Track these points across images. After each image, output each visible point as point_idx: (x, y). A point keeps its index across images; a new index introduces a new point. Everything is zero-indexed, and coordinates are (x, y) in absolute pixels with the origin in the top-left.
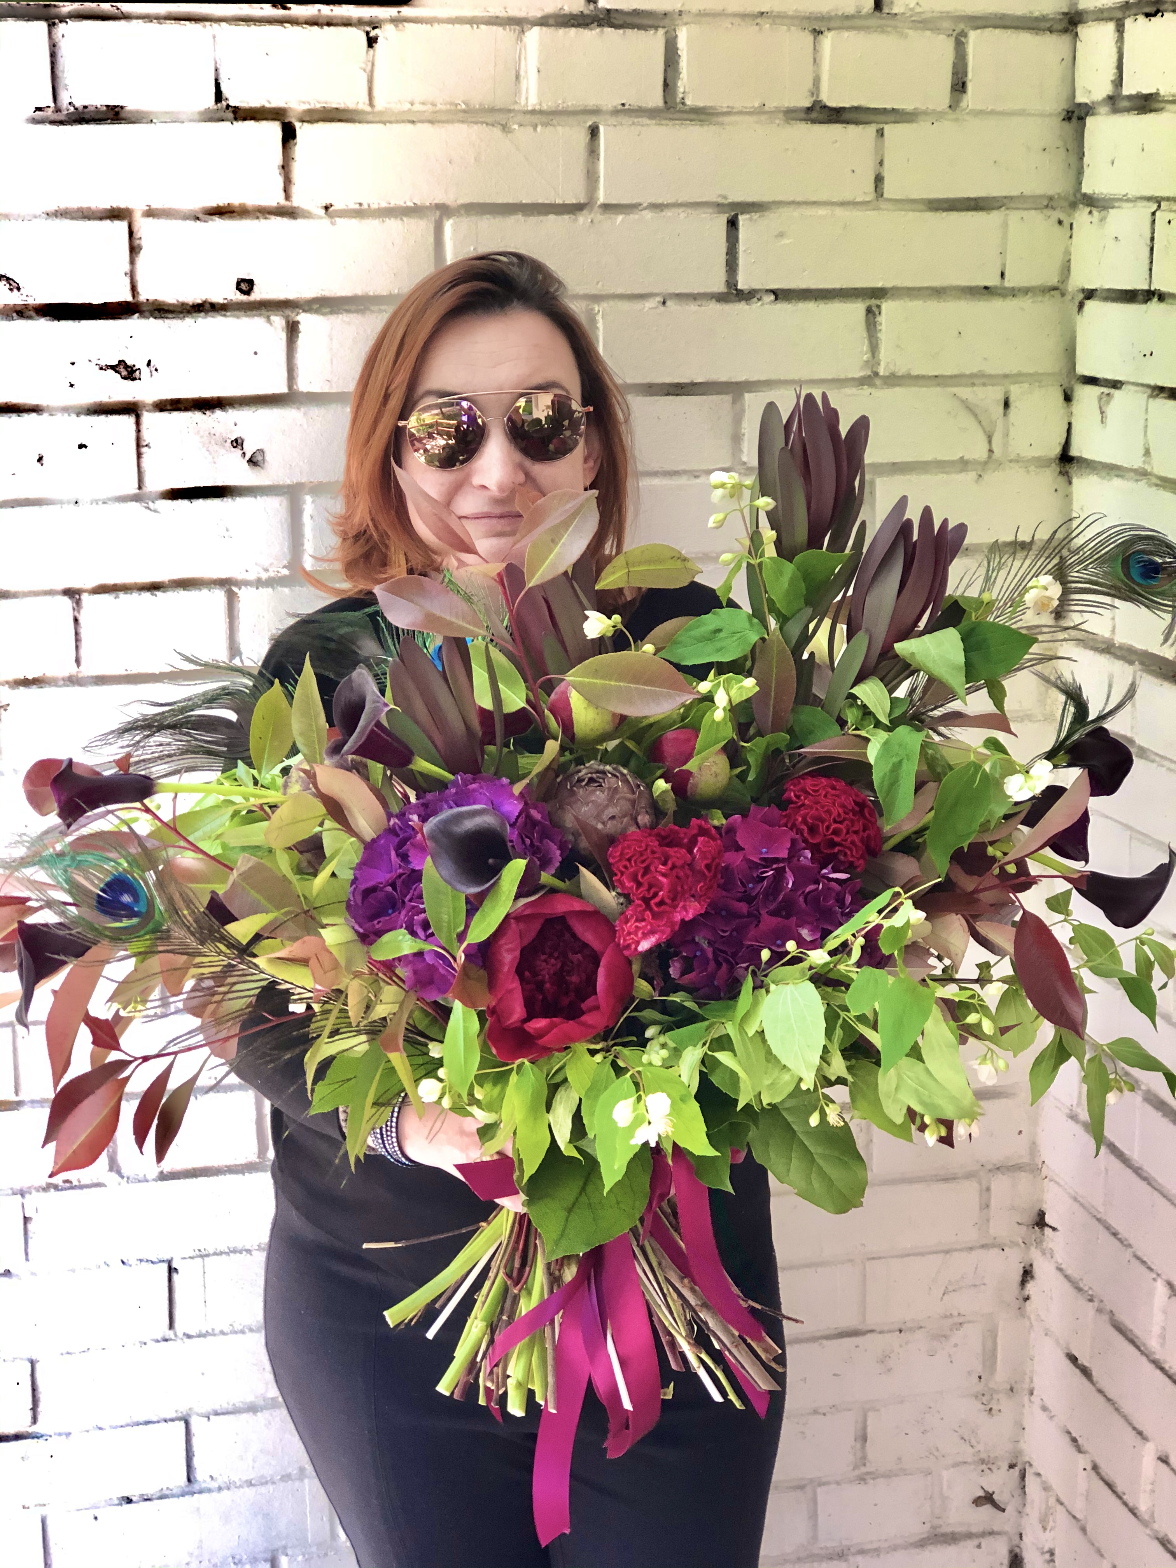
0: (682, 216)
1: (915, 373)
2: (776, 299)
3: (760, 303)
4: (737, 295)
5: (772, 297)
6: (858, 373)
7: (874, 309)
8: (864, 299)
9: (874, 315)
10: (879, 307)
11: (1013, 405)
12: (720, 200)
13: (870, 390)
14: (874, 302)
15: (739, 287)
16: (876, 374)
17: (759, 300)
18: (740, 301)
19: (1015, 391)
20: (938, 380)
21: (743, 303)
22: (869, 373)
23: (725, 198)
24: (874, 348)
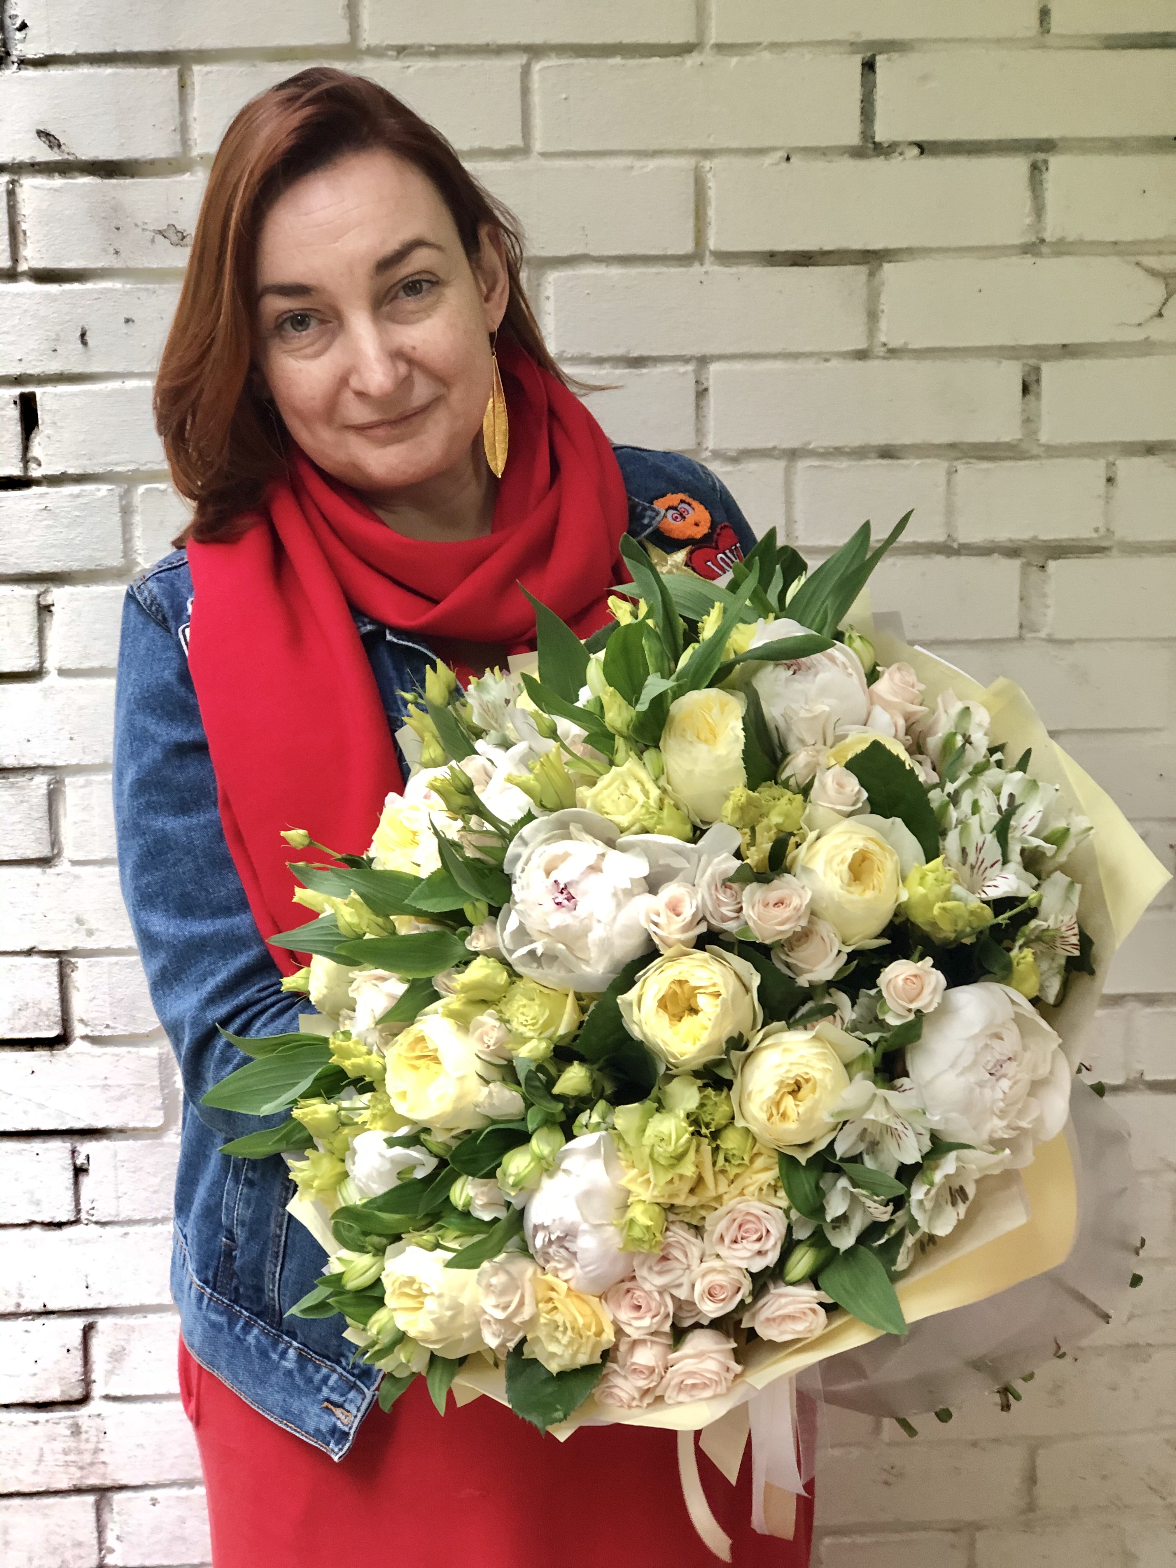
0: (808, 57)
1: (1088, 238)
2: (922, 153)
3: (901, 158)
4: (875, 149)
5: (916, 151)
6: (1018, 240)
7: (1040, 164)
8: (1026, 154)
9: (1040, 171)
10: (1046, 162)
12: (852, 38)
13: (1033, 260)
14: (1040, 156)
15: (877, 139)
16: (1043, 241)
17: (901, 154)
18: (878, 156)
20: (1116, 248)
21: (882, 157)
22: (1034, 239)
23: (858, 34)
24: (1039, 210)
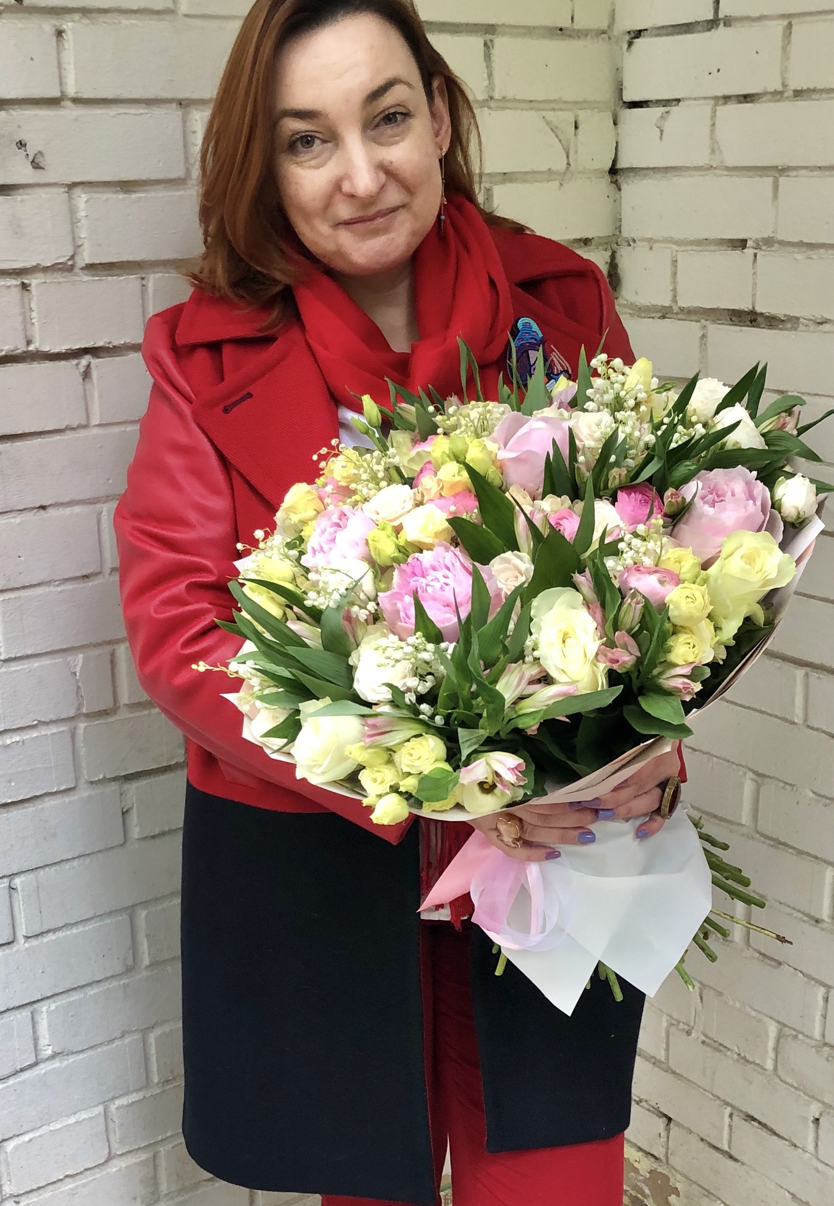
1: (518, 97)
6: (481, 97)
7: (489, 43)
8: (482, 34)
9: (490, 48)
10: (491, 41)
11: (580, 127)
13: (491, 112)
14: (489, 37)
16: (492, 98)
19: (582, 115)
20: (531, 104)
22: (487, 97)
24: (491, 76)
